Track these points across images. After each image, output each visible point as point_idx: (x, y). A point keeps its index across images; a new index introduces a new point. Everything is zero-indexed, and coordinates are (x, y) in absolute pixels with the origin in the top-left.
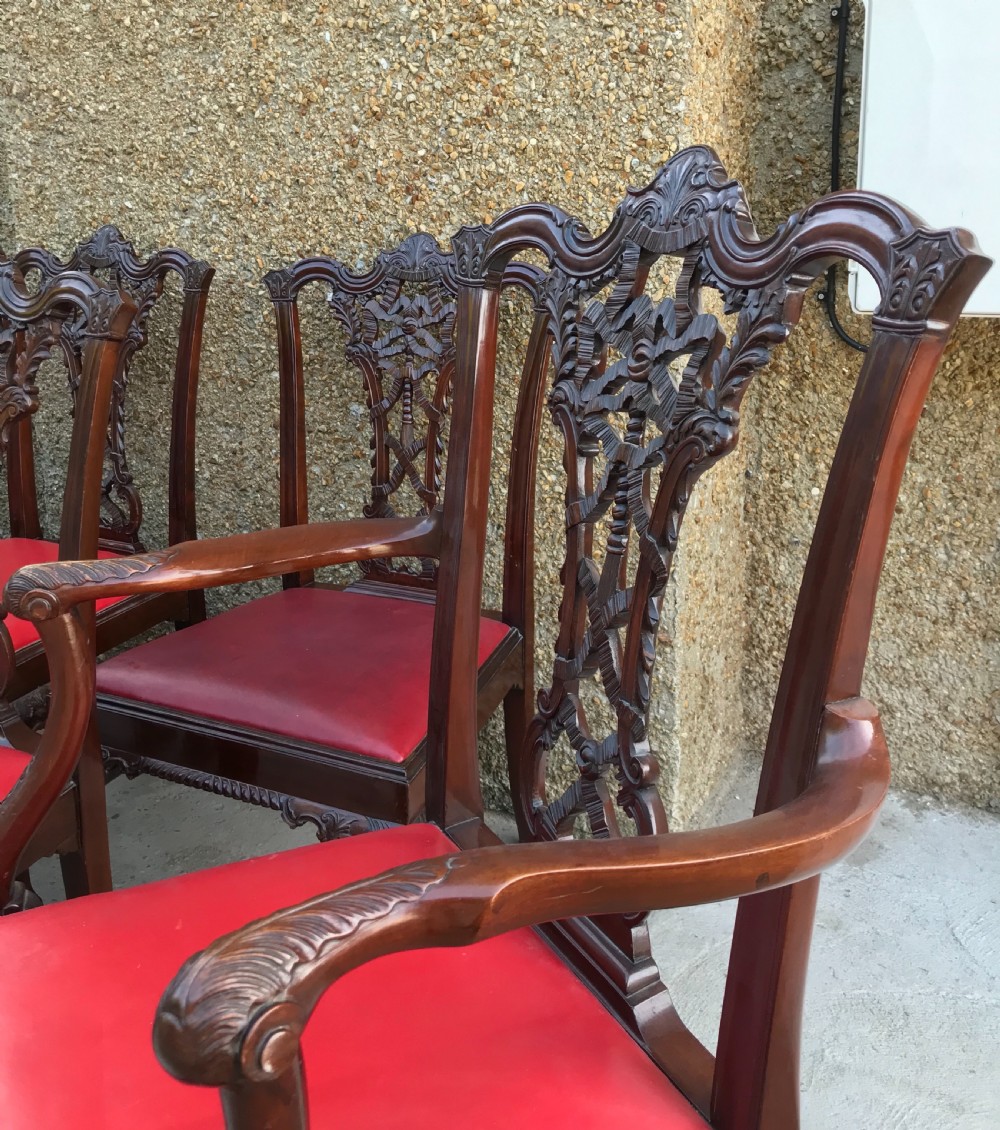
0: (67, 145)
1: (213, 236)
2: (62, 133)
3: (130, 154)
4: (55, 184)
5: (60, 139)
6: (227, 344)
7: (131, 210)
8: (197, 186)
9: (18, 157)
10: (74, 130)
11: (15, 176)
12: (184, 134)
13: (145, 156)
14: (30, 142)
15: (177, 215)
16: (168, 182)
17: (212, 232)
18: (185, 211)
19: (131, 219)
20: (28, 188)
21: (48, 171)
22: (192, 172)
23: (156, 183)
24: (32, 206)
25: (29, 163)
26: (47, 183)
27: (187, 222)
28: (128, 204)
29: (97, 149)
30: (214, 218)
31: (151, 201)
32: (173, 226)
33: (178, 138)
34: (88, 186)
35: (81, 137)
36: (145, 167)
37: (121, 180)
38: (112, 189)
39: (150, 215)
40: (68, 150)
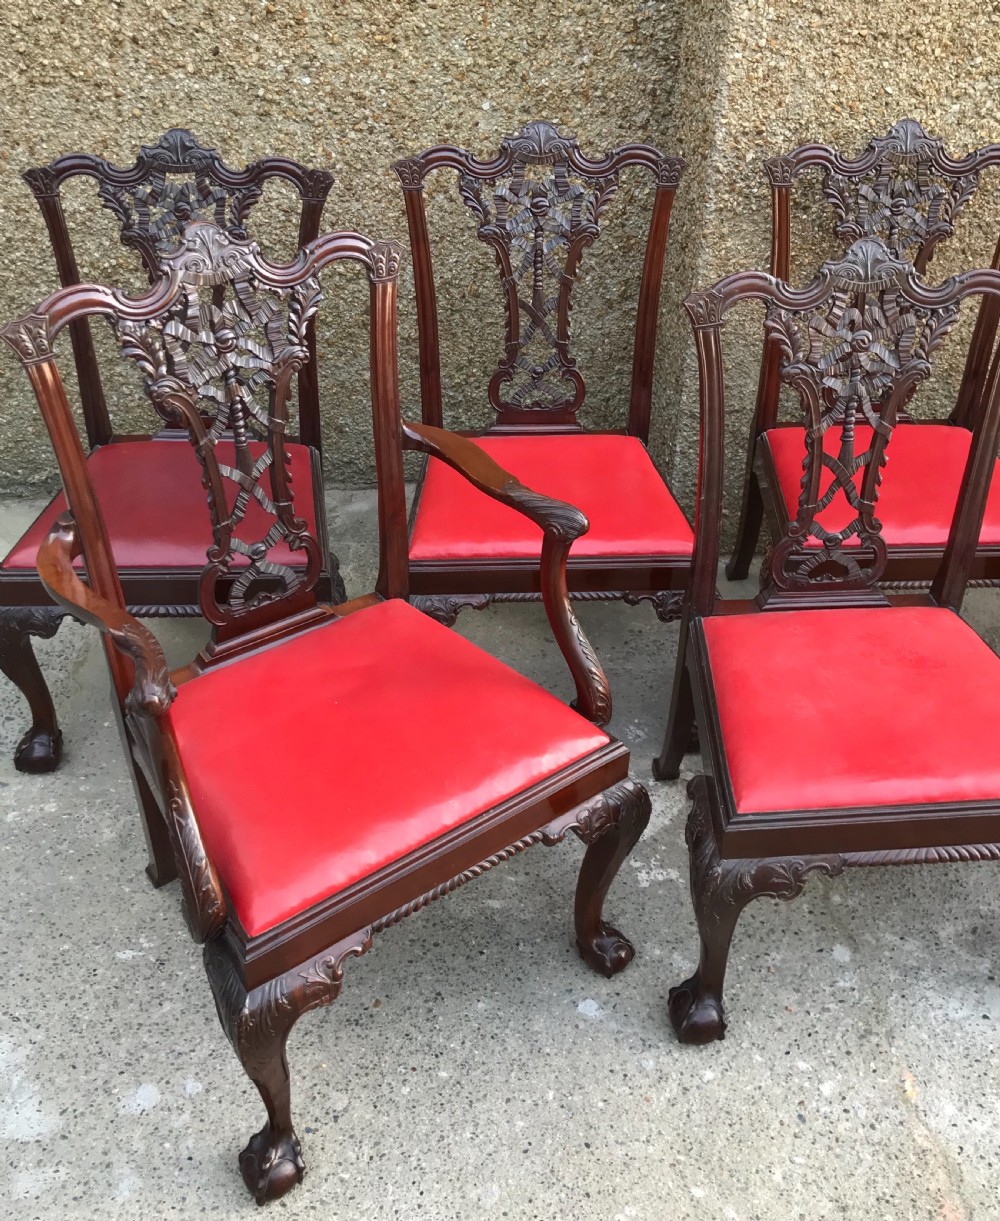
0: (823, 26)
1: (985, 121)
2: (820, 13)
3: (908, 39)
4: (794, 66)
5: (816, 19)
6: (966, 220)
7: (890, 95)
8: (981, 74)
9: (747, 34)
10: (840, 9)
11: (738, 56)
12: (983, 22)
13: (927, 41)
14: (771, 20)
15: (946, 101)
16: (947, 68)
17: (984, 117)
18: (957, 98)
19: (887, 104)
20: (755, 70)
21: (788, 52)
22: (979, 60)
23: (931, 70)
24: (756, 89)
25: (763, 43)
26: (782, 65)
27: (956, 108)
28: (889, 90)
29: (864, 32)
30: (989, 104)
31: (920, 88)
32: (939, 112)
33: (973, 25)
34: (841, 70)
35: (847, 19)
36: (924, 54)
37: (886, 64)
38: (870, 73)
39: (913, 101)
40: (823, 31)
